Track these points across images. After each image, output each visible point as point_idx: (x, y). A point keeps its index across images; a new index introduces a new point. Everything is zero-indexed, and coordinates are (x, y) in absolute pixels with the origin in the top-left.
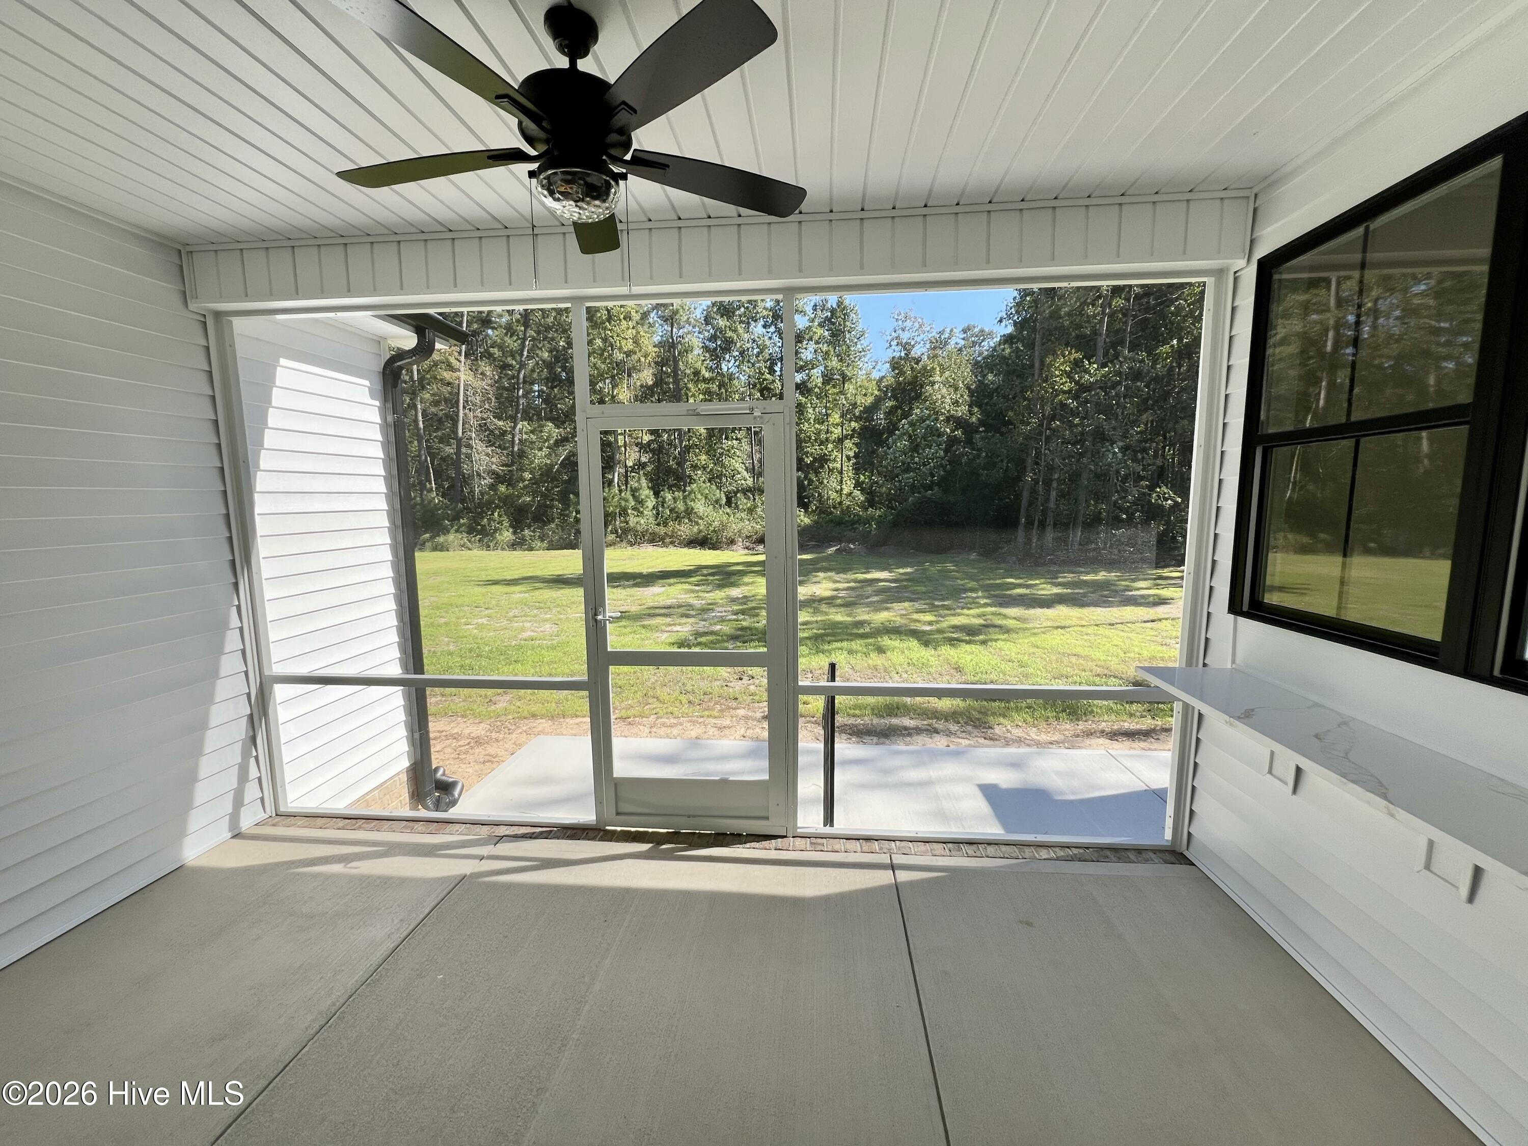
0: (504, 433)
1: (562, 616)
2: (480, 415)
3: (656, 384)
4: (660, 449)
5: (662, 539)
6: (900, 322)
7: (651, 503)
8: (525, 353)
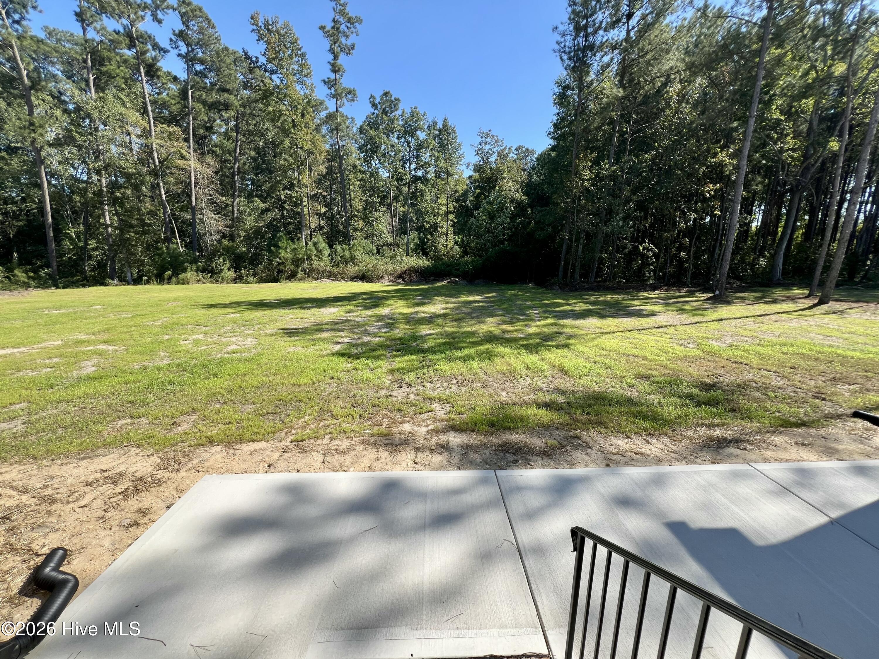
0: (227, 206)
1: (261, 332)
2: (207, 192)
3: (327, 173)
4: (333, 217)
5: (336, 276)
6: (484, 139)
7: (327, 252)
8: (238, 151)
